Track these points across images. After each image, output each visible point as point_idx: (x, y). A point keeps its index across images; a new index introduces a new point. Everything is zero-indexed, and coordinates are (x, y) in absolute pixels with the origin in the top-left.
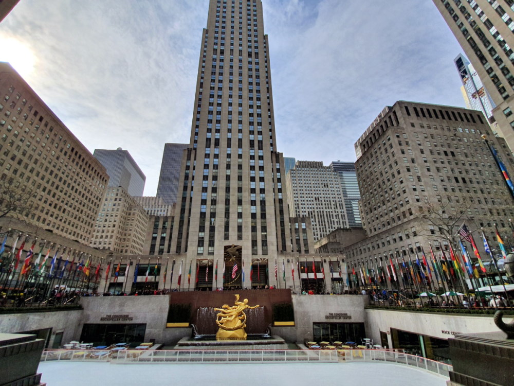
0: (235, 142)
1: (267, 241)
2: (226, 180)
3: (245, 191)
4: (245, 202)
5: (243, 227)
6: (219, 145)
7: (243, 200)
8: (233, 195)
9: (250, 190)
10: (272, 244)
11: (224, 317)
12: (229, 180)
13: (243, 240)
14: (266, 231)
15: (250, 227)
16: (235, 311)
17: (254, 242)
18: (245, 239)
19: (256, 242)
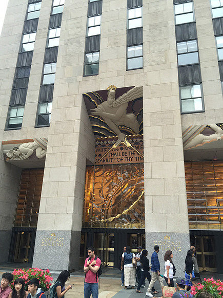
5: (146, 28)
13: (146, 68)
17: (190, 74)
18: (153, 63)
19: (196, 72)
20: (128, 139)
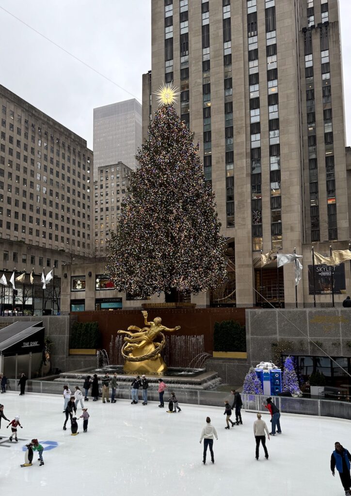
0: (217, 32)
1: (280, 224)
2: (204, 117)
3: (239, 133)
4: (238, 154)
5: (236, 203)
6: (188, 50)
7: (235, 152)
8: (218, 146)
9: (249, 129)
10: (292, 229)
11: (131, 343)
12: (209, 116)
13: (236, 227)
14: (280, 206)
15: (249, 201)
16: (146, 334)
17: (257, 229)
18: (239, 225)
19: (260, 229)
20: (230, 258)
